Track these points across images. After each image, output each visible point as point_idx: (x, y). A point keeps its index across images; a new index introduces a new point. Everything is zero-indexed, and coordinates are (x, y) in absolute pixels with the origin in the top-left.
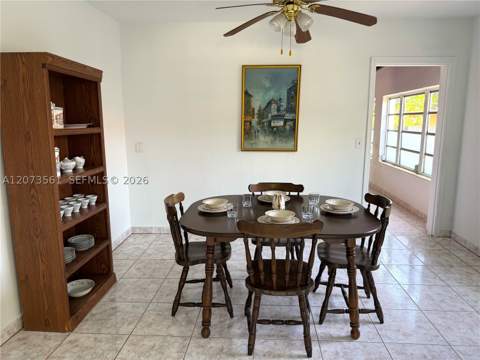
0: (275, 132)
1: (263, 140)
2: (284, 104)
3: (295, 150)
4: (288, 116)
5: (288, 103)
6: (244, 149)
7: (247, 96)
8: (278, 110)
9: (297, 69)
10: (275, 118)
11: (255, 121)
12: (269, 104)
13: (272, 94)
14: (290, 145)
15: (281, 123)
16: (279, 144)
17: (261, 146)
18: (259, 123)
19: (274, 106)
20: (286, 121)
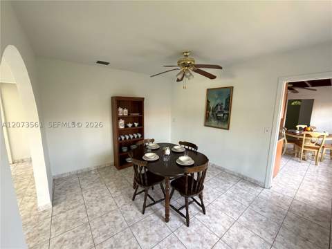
0: (219, 119)
1: (214, 122)
2: (224, 106)
3: (228, 129)
4: (225, 112)
5: (226, 106)
6: (205, 126)
7: (208, 102)
8: (221, 109)
9: (231, 88)
10: (220, 112)
11: (211, 113)
12: (217, 105)
13: (218, 101)
14: (226, 126)
15: (222, 115)
16: (220, 126)
17: (212, 125)
18: (212, 114)
19: (219, 107)
20: (224, 114)
